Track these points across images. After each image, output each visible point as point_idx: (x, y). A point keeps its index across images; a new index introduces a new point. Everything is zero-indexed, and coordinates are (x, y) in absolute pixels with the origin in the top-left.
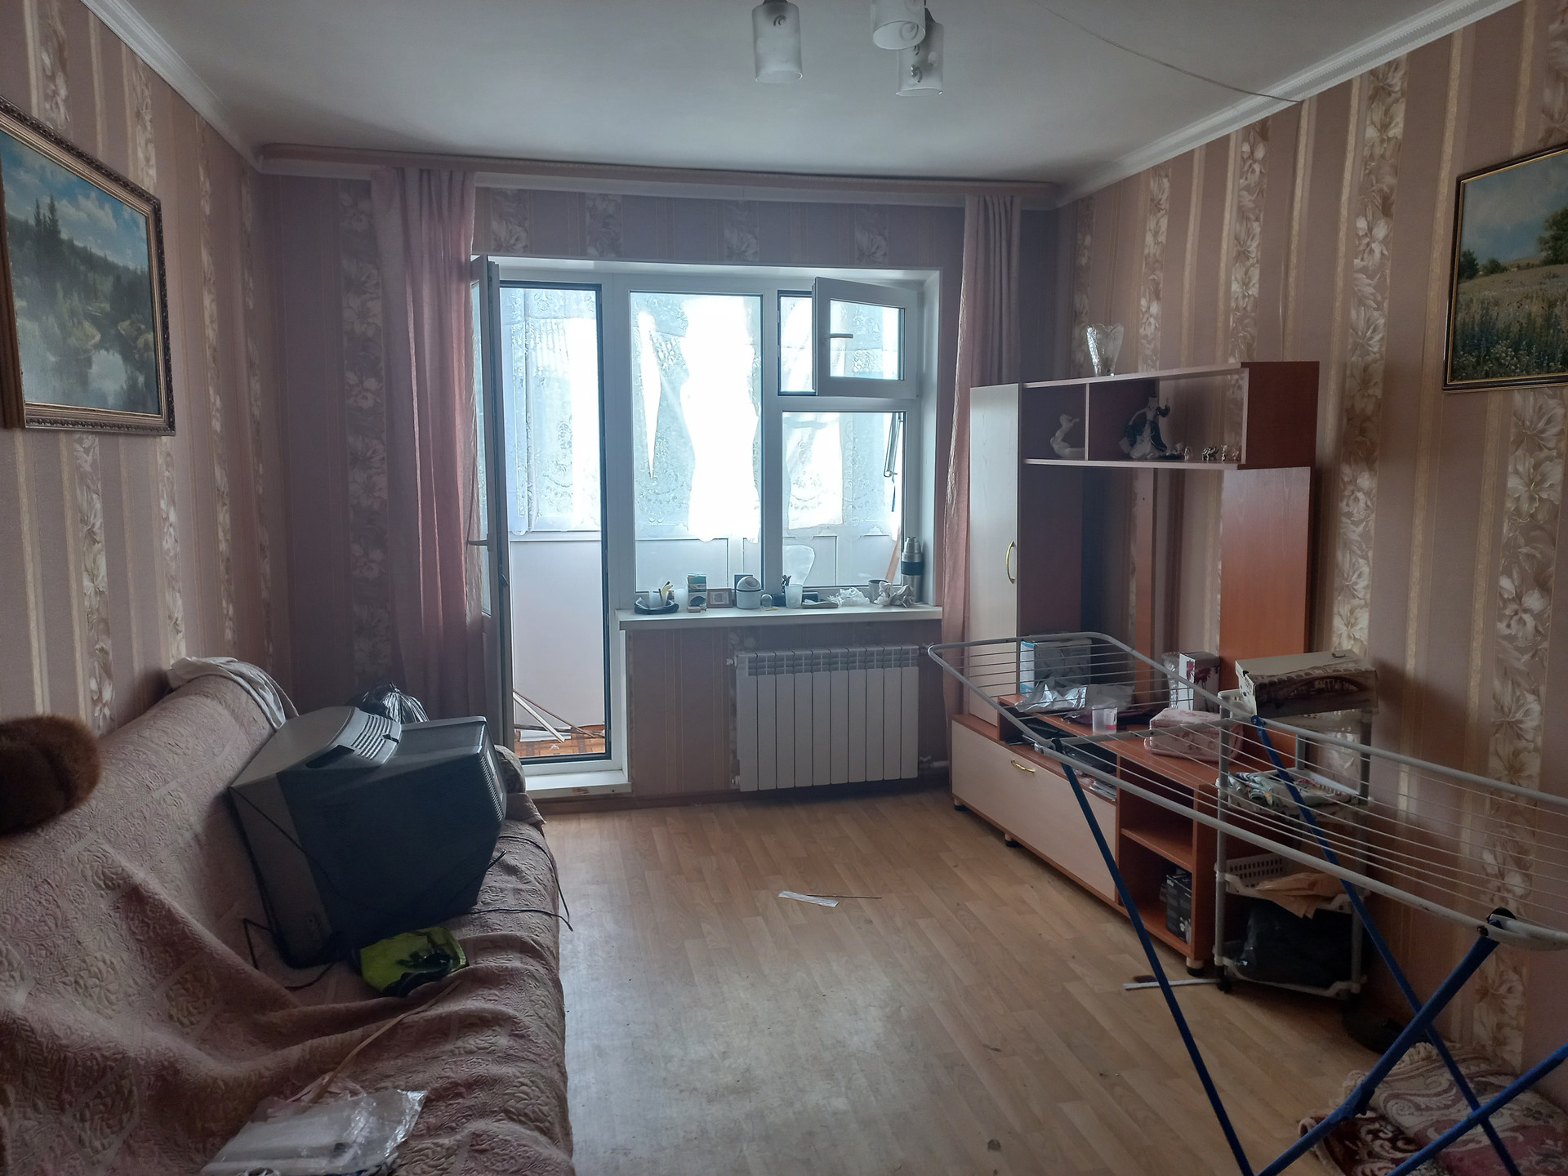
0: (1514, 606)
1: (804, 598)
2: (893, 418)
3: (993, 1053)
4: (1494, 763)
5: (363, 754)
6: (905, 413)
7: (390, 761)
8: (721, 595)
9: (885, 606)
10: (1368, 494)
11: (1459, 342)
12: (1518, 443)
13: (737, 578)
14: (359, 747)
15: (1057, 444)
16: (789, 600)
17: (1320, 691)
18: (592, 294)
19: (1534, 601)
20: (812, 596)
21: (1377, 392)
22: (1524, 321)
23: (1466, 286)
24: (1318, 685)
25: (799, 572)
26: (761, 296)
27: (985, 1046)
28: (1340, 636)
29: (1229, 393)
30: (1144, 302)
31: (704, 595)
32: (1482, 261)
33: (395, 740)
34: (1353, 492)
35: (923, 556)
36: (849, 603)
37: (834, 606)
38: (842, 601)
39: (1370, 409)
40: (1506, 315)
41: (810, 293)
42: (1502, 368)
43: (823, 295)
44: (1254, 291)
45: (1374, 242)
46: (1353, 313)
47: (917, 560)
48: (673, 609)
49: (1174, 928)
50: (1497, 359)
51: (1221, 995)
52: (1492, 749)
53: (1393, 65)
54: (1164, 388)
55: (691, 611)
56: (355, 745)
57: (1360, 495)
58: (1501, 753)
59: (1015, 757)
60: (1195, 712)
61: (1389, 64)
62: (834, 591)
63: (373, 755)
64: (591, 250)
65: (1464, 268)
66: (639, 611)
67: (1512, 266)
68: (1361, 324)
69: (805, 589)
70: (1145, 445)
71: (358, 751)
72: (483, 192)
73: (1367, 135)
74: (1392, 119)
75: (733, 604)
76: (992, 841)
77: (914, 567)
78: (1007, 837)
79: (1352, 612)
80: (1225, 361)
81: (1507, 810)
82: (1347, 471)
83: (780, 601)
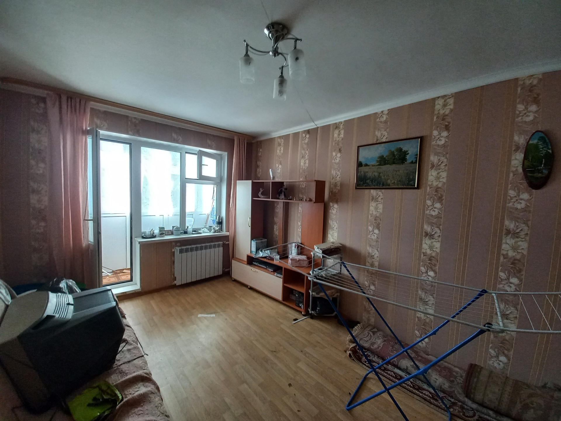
0: (372, 232)
1: (193, 231)
2: (214, 186)
3: (275, 353)
4: (367, 264)
5: (60, 316)
6: (217, 185)
7: (73, 316)
8: (169, 232)
9: (213, 233)
10: (337, 209)
11: (359, 180)
12: (372, 200)
13: (173, 227)
14: (57, 313)
15: (260, 195)
16: (189, 232)
17: (334, 251)
18: (128, 146)
19: (376, 231)
20: (195, 231)
21: (339, 188)
22: (374, 176)
23: (360, 168)
24: (333, 250)
25: (190, 224)
26: (181, 153)
27: (272, 351)
28: (330, 238)
29: (301, 186)
30: (277, 165)
31: (164, 232)
32: (363, 164)
33: (72, 305)
34: (333, 208)
35: (222, 219)
36: (204, 232)
37: (201, 233)
38: (202, 232)
39: (337, 191)
40: (369, 175)
41: (197, 154)
42: (368, 185)
43: (200, 155)
44: (307, 165)
45: (337, 157)
46: (332, 172)
47: (220, 221)
48: (155, 237)
49: (298, 306)
50: (368, 183)
51: (312, 320)
52: (367, 261)
53: (341, 123)
54: (285, 184)
55: (160, 237)
56: (55, 313)
57: (335, 209)
58: (369, 262)
59: (252, 268)
60: (297, 256)
61: (340, 122)
62: (200, 229)
63: (65, 316)
64: (130, 133)
65: (360, 164)
66: (143, 238)
67: (371, 165)
68: (334, 174)
69: (193, 229)
70: (282, 196)
71: (57, 316)
72: (92, 109)
73: (335, 136)
74: (340, 133)
75: (172, 234)
76: (245, 288)
77: (220, 223)
78: (249, 287)
79: (333, 233)
80: (300, 179)
81: (372, 274)
82: (331, 204)
83: (186, 233)
